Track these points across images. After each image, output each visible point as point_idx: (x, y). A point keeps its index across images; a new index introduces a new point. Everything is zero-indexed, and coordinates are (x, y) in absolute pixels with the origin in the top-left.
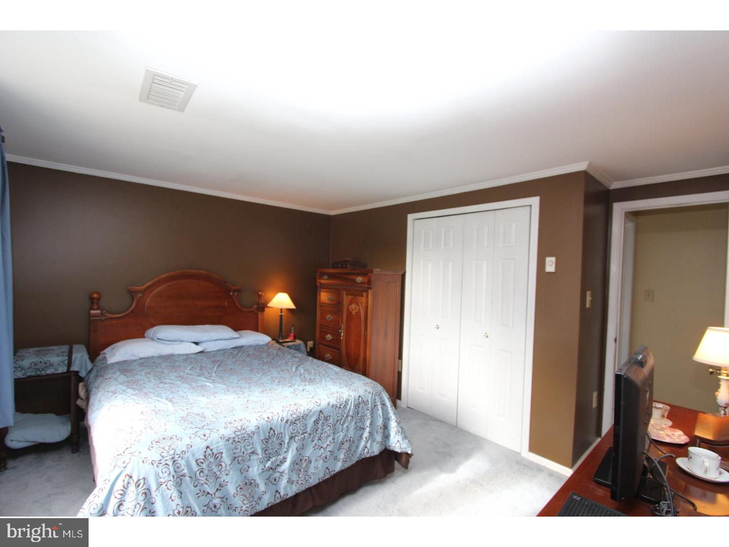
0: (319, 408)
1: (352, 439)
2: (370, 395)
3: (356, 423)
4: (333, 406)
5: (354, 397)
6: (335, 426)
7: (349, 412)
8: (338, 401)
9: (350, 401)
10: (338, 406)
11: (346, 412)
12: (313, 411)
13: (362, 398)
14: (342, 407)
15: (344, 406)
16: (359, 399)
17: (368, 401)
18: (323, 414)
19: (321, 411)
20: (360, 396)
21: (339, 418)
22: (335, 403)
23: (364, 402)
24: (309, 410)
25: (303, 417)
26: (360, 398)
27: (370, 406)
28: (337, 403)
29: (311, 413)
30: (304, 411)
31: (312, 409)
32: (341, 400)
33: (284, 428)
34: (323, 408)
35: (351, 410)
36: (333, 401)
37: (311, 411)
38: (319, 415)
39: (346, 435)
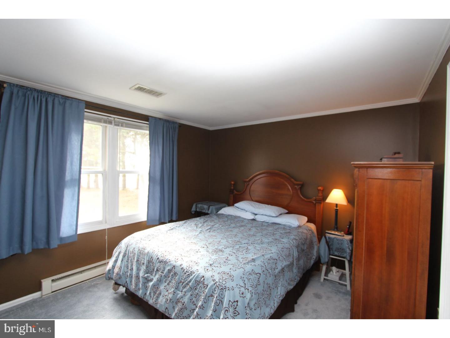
0: (174, 264)
1: (185, 304)
2: (213, 283)
3: (191, 295)
4: (182, 268)
5: (199, 274)
6: (179, 283)
7: (190, 282)
8: (187, 268)
9: (194, 274)
10: (185, 271)
11: (188, 280)
12: (171, 262)
13: (204, 279)
14: (187, 274)
15: (188, 275)
16: (201, 278)
17: (207, 285)
18: (175, 269)
19: (174, 266)
20: (203, 277)
21: (183, 281)
22: (185, 268)
23: (204, 284)
24: (169, 261)
25: (165, 262)
26: (203, 279)
27: (207, 291)
28: (185, 269)
29: (169, 263)
30: (167, 259)
31: (171, 261)
32: (190, 269)
33: (156, 261)
34: (177, 265)
35: (192, 282)
36: (184, 266)
37: (170, 262)
38: (173, 268)
39: (182, 297)
